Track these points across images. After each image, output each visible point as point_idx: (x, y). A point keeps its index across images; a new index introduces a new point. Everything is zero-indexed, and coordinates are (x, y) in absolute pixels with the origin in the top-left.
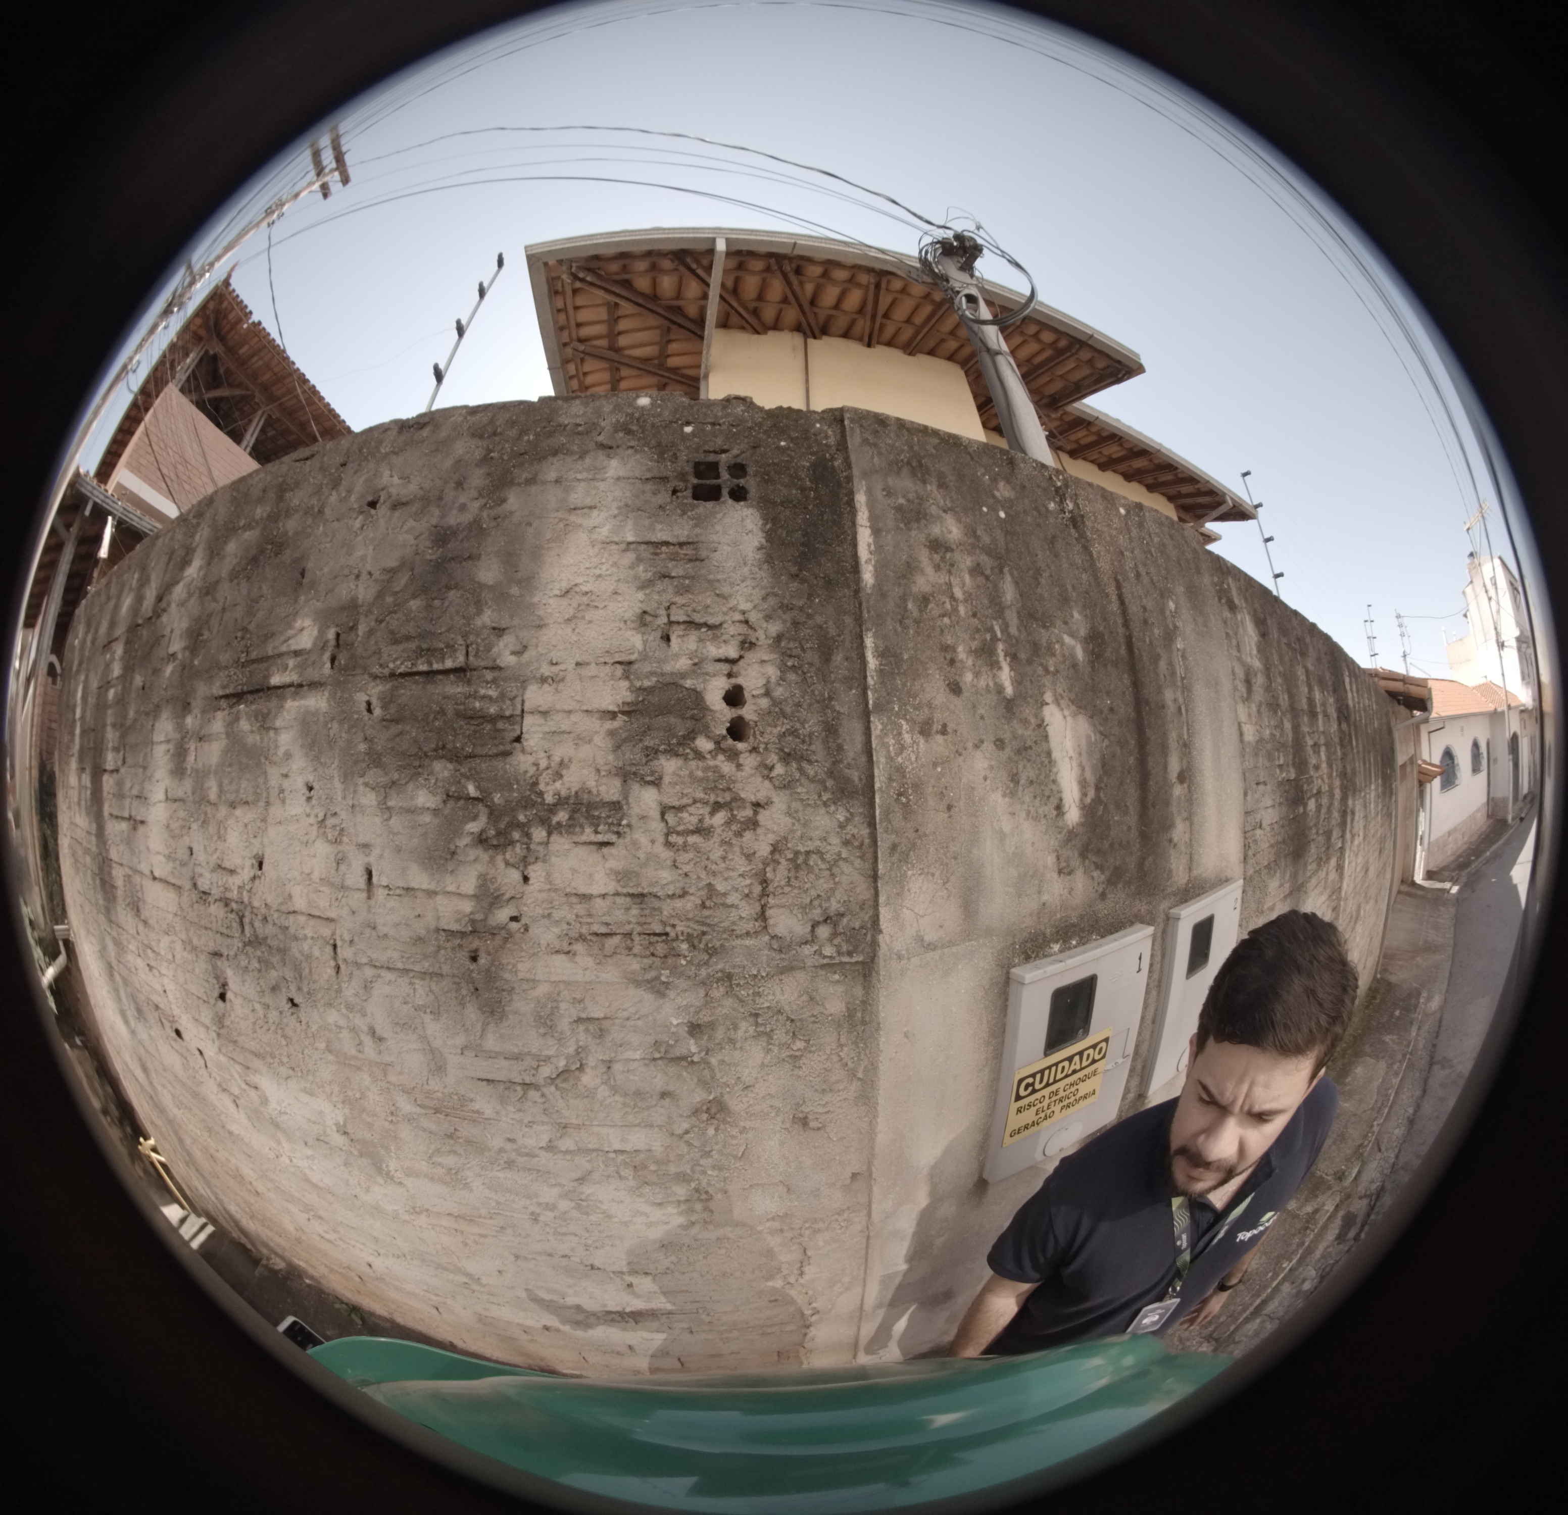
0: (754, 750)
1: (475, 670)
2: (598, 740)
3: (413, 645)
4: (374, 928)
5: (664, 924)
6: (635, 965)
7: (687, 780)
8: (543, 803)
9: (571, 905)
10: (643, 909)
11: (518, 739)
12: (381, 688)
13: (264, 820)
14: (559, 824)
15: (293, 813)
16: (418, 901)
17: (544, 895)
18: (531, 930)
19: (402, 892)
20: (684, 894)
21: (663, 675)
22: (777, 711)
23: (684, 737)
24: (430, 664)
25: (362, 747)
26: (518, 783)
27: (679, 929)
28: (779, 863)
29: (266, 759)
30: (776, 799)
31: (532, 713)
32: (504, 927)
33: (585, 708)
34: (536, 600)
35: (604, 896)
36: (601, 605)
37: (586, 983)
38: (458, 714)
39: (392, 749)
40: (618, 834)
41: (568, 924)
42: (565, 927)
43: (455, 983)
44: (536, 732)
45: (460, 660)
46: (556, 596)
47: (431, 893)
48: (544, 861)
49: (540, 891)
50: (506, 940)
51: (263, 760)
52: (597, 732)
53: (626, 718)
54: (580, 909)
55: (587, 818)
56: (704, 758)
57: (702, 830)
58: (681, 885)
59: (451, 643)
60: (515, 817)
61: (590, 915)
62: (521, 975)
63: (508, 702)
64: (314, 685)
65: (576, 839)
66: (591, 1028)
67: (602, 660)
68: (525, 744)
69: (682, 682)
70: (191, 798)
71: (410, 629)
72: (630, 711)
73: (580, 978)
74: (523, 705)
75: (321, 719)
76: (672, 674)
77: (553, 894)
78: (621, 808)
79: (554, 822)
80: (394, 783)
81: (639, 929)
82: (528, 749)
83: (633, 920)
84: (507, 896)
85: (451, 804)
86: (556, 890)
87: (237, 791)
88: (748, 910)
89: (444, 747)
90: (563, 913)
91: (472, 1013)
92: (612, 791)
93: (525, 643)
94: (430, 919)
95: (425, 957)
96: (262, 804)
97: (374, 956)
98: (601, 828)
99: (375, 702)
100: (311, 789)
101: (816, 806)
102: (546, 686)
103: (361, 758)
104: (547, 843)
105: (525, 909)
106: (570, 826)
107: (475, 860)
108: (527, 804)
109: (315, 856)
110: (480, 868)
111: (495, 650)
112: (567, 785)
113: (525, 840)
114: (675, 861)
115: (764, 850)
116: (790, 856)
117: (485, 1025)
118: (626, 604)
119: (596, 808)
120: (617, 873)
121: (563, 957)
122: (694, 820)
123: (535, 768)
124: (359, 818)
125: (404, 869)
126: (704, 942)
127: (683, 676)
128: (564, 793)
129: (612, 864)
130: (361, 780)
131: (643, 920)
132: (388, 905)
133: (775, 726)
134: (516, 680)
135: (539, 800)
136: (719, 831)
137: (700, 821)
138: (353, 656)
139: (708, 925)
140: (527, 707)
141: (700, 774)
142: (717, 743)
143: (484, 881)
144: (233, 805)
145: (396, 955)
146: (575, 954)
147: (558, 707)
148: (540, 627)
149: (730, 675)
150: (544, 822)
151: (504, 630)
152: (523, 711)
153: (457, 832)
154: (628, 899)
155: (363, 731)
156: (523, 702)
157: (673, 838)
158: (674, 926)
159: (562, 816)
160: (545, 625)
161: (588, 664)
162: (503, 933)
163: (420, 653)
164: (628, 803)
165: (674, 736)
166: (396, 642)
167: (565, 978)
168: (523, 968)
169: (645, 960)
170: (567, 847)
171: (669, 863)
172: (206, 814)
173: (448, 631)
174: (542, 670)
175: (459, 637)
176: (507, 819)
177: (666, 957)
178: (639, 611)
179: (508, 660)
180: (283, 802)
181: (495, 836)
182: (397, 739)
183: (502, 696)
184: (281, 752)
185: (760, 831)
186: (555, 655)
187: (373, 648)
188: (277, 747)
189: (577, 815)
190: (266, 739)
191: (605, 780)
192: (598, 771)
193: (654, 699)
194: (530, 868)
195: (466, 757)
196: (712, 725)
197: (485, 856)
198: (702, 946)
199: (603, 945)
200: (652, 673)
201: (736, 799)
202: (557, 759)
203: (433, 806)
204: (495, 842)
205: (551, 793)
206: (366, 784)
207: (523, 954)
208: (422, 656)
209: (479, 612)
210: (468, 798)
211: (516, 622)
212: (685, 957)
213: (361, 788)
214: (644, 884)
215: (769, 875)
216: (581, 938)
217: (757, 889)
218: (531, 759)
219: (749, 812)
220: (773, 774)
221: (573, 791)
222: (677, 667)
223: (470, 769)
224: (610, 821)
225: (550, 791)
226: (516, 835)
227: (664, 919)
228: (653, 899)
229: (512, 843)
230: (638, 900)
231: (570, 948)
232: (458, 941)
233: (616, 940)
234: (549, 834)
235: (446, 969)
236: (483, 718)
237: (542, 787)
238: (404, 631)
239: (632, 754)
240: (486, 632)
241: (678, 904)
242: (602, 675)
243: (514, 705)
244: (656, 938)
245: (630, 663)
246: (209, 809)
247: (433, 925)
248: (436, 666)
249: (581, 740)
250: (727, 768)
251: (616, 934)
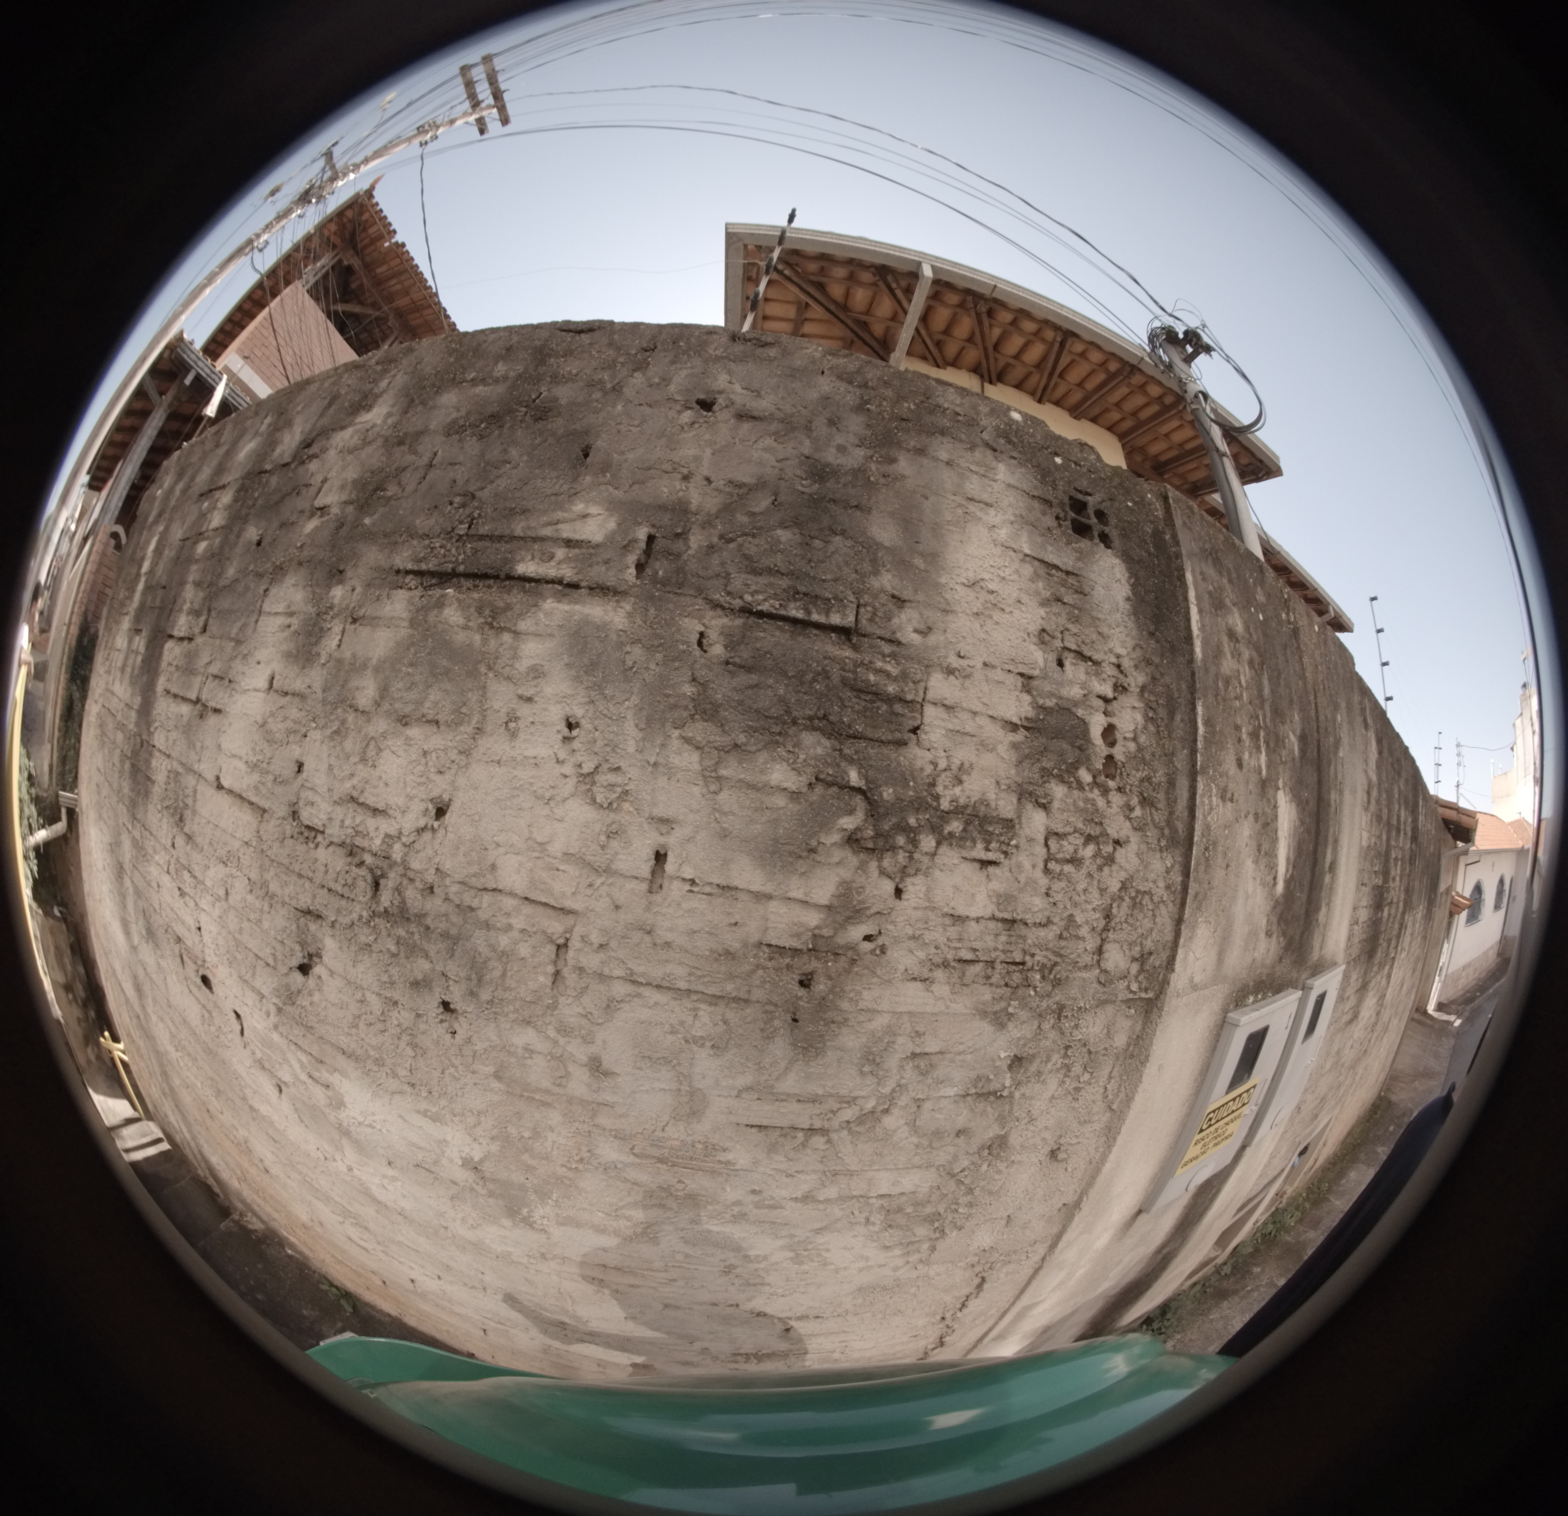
0: (1120, 790)
1: (864, 636)
2: (1002, 750)
3: (784, 583)
4: (649, 933)
5: (1025, 952)
6: (986, 994)
7: (1072, 808)
8: (937, 809)
9: (944, 927)
10: (1010, 936)
11: (915, 730)
12: (725, 620)
13: (465, 752)
14: (951, 834)
15: (530, 753)
16: (740, 905)
17: (919, 914)
18: (889, 953)
19: (715, 891)
20: (1048, 922)
21: (1061, 698)
22: (1139, 758)
23: (1072, 764)
24: (809, 613)
25: (689, 689)
26: (914, 779)
27: (1037, 958)
28: (1123, 900)
29: (490, 668)
30: (1132, 839)
31: (935, 704)
32: (852, 947)
33: (991, 713)
34: (943, 580)
35: (977, 920)
36: (1007, 610)
37: (933, 1014)
38: (844, 682)
39: (741, 703)
40: (1006, 853)
41: (937, 948)
42: (933, 950)
43: (766, 1012)
44: (939, 727)
45: (849, 620)
46: (964, 584)
47: (762, 897)
48: (926, 875)
49: (915, 908)
50: (853, 962)
51: (483, 669)
52: (1001, 742)
53: (1026, 733)
54: (953, 932)
55: (980, 833)
56: (1083, 789)
57: (1075, 861)
58: (1047, 913)
59: (841, 596)
60: (904, 819)
61: (960, 940)
62: (861, 1005)
63: (911, 685)
64: (601, 590)
65: (965, 853)
66: (922, 1065)
67: (1007, 667)
68: (923, 737)
69: (1074, 709)
70: (320, 695)
71: (779, 561)
72: (1031, 727)
73: (929, 1009)
74: (925, 693)
75: (614, 637)
76: (1068, 700)
77: (930, 913)
78: (1013, 827)
79: (946, 832)
80: (736, 746)
81: (1002, 957)
82: (927, 744)
83: (1000, 947)
84: (872, 911)
85: (819, 789)
86: (933, 909)
87: (420, 703)
88: (1091, 943)
89: (825, 717)
90: (937, 935)
91: (780, 1048)
92: (1009, 808)
93: (930, 624)
94: (752, 930)
95: (731, 977)
96: (468, 729)
97: (636, 969)
98: (994, 845)
99: (713, 635)
100: (570, 726)
101: (1154, 850)
102: (952, 678)
103: (685, 703)
104: (934, 855)
105: (890, 927)
106: (961, 838)
107: (838, 864)
108: (919, 805)
109: (561, 820)
110: (845, 873)
111: (896, 621)
112: (967, 793)
113: (910, 847)
114: (1049, 889)
115: (1114, 886)
116: (1133, 894)
117: (792, 1062)
118: (1029, 616)
119: (990, 823)
120: (999, 896)
121: (919, 985)
122: (1071, 849)
123: (932, 767)
124: (662, 781)
125: (726, 862)
126: (1054, 972)
127: (1076, 704)
128: (962, 801)
129: (995, 885)
130: (676, 733)
131: (1008, 947)
132: (685, 906)
133: (1138, 770)
134: (919, 662)
135: (935, 804)
136: (1087, 862)
137: (1075, 851)
138: (680, 570)
139: (1061, 956)
140: (930, 695)
141: (1081, 804)
142: (1094, 777)
143: (846, 891)
144: (404, 721)
145: (681, 971)
146: (932, 982)
147: (964, 705)
148: (946, 612)
149: (1106, 713)
150: (935, 829)
151: (904, 601)
152: (923, 700)
153: (825, 825)
154: (1000, 925)
155: (692, 668)
156: (926, 689)
157: (1052, 865)
158: (1033, 955)
159: (955, 826)
160: (952, 612)
161: (994, 667)
162: (850, 954)
163: (795, 594)
164: (1020, 823)
165: (1065, 762)
166: (755, 572)
167: (912, 1008)
168: (868, 998)
169: (999, 990)
170: (956, 861)
171: (1043, 890)
172: (343, 722)
173: (836, 580)
174: (949, 660)
175: (849, 592)
176: (894, 820)
177: (1017, 987)
178: (1040, 627)
179: (910, 636)
180: (514, 735)
181: (872, 838)
182: (750, 692)
183: (904, 676)
184: (523, 665)
185: (1115, 867)
186: (964, 648)
187: (718, 569)
188: (515, 657)
189: (970, 828)
190: (493, 643)
191: (1003, 795)
192: (998, 783)
193: (1052, 721)
194: (909, 881)
195: (849, 737)
196: (1093, 758)
197: (853, 860)
198: (1052, 977)
199: (964, 973)
200: (1051, 695)
201: (1104, 834)
202: (956, 762)
203: (794, 788)
204: (870, 845)
205: (948, 798)
206: (687, 740)
207: (875, 980)
208: (795, 600)
209: (876, 573)
210: (846, 787)
211: (921, 597)
212: (1035, 988)
213: (675, 743)
214: (1019, 911)
215: (1114, 911)
216: (945, 965)
217: (1102, 923)
218: (929, 756)
219: (1110, 849)
220: (1133, 815)
221: (973, 800)
222: (1072, 693)
223: (857, 752)
224: (1002, 838)
225: (947, 798)
226: (901, 840)
227: (1027, 947)
228: (1022, 927)
229: (893, 849)
230: (1007, 926)
231: (930, 975)
232: (788, 960)
233: (978, 968)
234: (939, 843)
235: (758, 994)
236: (878, 695)
237: (939, 789)
238: (767, 562)
239: (1031, 772)
240: (884, 598)
241: (1042, 933)
242: (1007, 682)
243: (917, 690)
244: (1014, 967)
245: (1030, 678)
246: (351, 717)
247: (755, 937)
248: (816, 617)
249: (985, 746)
250: (1101, 803)
251: (978, 961)
